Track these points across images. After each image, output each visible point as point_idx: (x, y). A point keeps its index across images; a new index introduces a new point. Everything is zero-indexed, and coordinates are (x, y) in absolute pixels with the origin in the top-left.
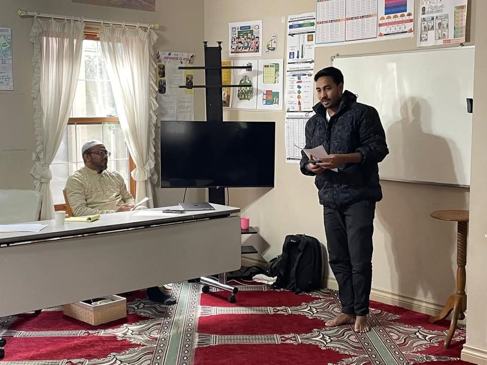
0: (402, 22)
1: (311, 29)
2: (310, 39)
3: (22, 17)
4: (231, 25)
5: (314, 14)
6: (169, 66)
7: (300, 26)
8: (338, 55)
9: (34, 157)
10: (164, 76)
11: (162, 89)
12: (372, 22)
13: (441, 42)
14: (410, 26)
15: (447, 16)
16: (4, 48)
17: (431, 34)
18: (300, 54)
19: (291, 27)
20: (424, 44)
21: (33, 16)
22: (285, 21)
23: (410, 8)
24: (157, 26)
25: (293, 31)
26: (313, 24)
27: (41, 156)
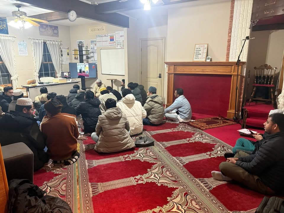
0: (113, 43)
1: (95, 43)
2: (95, 45)
3: (29, 39)
4: (77, 41)
5: (96, 40)
6: (63, 50)
7: (93, 42)
8: (101, 49)
9: (34, 71)
10: (62, 52)
11: (62, 55)
12: (108, 42)
13: (120, 48)
14: (115, 44)
15: (121, 43)
16: (25, 46)
17: (119, 45)
18: (94, 48)
19: (91, 42)
20: (117, 48)
21: (31, 39)
22: (90, 41)
23: (115, 40)
24: (60, 41)
25: (92, 43)
26: (96, 42)
27: (36, 71)
